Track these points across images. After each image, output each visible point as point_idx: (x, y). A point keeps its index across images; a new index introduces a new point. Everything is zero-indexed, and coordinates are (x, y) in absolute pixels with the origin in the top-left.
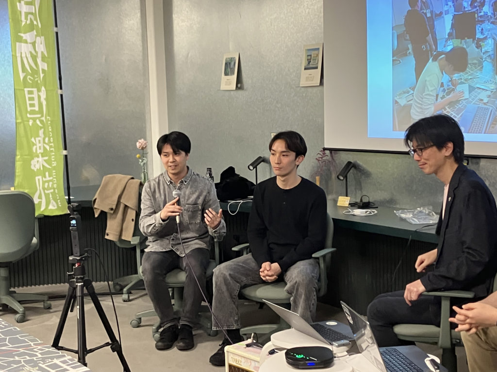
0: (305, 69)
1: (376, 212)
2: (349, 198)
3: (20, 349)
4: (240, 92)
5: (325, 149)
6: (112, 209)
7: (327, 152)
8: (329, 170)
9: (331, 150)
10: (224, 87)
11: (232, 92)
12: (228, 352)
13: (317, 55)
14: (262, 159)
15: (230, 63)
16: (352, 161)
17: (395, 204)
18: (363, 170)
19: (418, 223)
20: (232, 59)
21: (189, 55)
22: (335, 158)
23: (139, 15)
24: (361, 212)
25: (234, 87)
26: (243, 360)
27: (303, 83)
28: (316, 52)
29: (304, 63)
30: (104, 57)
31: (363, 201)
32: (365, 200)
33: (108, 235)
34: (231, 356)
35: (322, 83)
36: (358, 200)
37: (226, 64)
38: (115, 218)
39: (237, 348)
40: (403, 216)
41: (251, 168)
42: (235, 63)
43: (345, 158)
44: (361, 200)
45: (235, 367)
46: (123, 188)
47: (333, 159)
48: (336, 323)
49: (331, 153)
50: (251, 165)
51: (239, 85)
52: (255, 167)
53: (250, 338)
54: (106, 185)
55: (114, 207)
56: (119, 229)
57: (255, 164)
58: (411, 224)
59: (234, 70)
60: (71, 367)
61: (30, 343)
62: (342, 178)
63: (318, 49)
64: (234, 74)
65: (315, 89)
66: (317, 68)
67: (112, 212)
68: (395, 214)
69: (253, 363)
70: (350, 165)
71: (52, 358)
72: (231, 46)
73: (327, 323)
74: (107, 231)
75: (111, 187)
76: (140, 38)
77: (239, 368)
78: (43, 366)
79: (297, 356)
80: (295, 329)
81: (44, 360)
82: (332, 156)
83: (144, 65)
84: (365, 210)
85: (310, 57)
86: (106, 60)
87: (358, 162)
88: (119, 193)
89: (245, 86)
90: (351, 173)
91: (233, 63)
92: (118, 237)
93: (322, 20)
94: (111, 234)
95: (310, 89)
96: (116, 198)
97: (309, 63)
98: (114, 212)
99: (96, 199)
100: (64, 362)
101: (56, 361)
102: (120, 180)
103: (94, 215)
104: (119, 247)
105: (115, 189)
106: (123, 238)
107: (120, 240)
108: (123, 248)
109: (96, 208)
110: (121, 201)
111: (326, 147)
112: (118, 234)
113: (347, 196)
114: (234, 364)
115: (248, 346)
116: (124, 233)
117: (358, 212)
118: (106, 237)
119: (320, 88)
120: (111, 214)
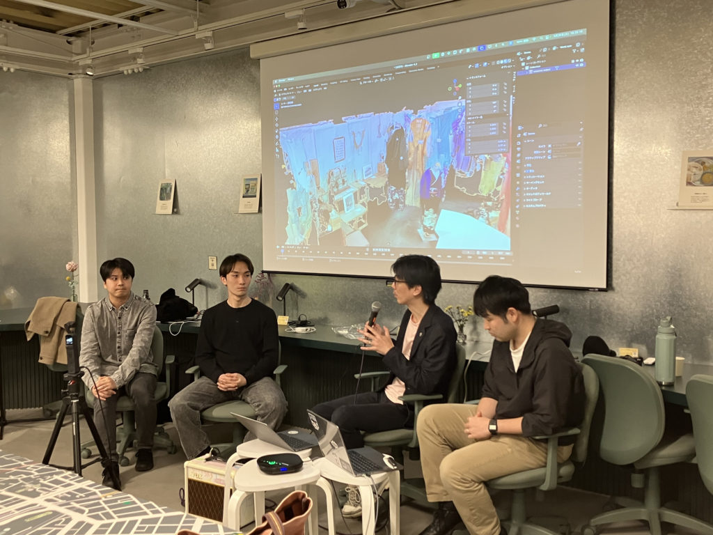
0: (244, 197)
1: (315, 330)
2: (287, 317)
3: (12, 469)
4: (175, 216)
5: (263, 272)
6: (47, 332)
7: (266, 275)
8: (266, 291)
9: (269, 273)
10: (159, 211)
11: (168, 217)
12: (187, 467)
13: (256, 185)
14: (198, 282)
15: (165, 188)
16: (290, 283)
17: (330, 322)
18: (300, 291)
19: (355, 338)
20: (168, 185)
21: (122, 179)
22: (273, 281)
23: (68, 138)
24: (303, 330)
25: (170, 212)
26: (204, 474)
27: (242, 210)
28: (255, 182)
29: (242, 192)
30: (31, 178)
31: (301, 319)
32: (303, 318)
33: (41, 359)
34: (190, 470)
35: (260, 211)
36: (296, 319)
37: (162, 189)
38: (50, 341)
39: (197, 463)
40: (340, 332)
41: (189, 290)
42: (171, 189)
43: (282, 281)
44: (299, 319)
45: (195, 481)
46: (59, 311)
47: (271, 281)
48: (296, 432)
49: (269, 276)
50: (188, 287)
51: (175, 210)
52: (193, 289)
53: (208, 452)
54: (41, 308)
55: (49, 330)
56: (54, 353)
57: (192, 286)
58: (349, 339)
59: (170, 196)
60: (76, 482)
61: (20, 462)
62: (280, 299)
63: (256, 179)
64: (170, 198)
65: (253, 216)
66: (255, 196)
67: (47, 335)
68: (333, 331)
69: (214, 476)
70: (288, 287)
71: (52, 475)
72: (167, 171)
73: (289, 432)
74: (41, 355)
75: (46, 310)
76: (68, 160)
77: (199, 482)
78: (45, 482)
79: (270, 463)
80: (260, 439)
81: (42, 477)
82: (269, 278)
83: (72, 188)
84: (305, 328)
85: (248, 186)
86: (32, 181)
87: (295, 284)
88: (55, 315)
89: (181, 212)
90: (289, 293)
91: (169, 189)
92: (52, 360)
93: (260, 153)
94: (45, 358)
95: (247, 216)
96: (51, 321)
97: (248, 191)
98: (49, 335)
99: (29, 322)
100: (66, 477)
101: (55, 477)
102: (56, 303)
103: (26, 338)
104: (52, 371)
105: (50, 311)
106: (58, 361)
107: (55, 363)
108: (56, 372)
109: (28, 331)
110: (57, 324)
111: (264, 269)
112: (53, 357)
113: (285, 315)
114: (195, 478)
115: (207, 460)
116: (59, 357)
117: (299, 330)
118: (40, 361)
119: (258, 215)
120: (45, 337)
